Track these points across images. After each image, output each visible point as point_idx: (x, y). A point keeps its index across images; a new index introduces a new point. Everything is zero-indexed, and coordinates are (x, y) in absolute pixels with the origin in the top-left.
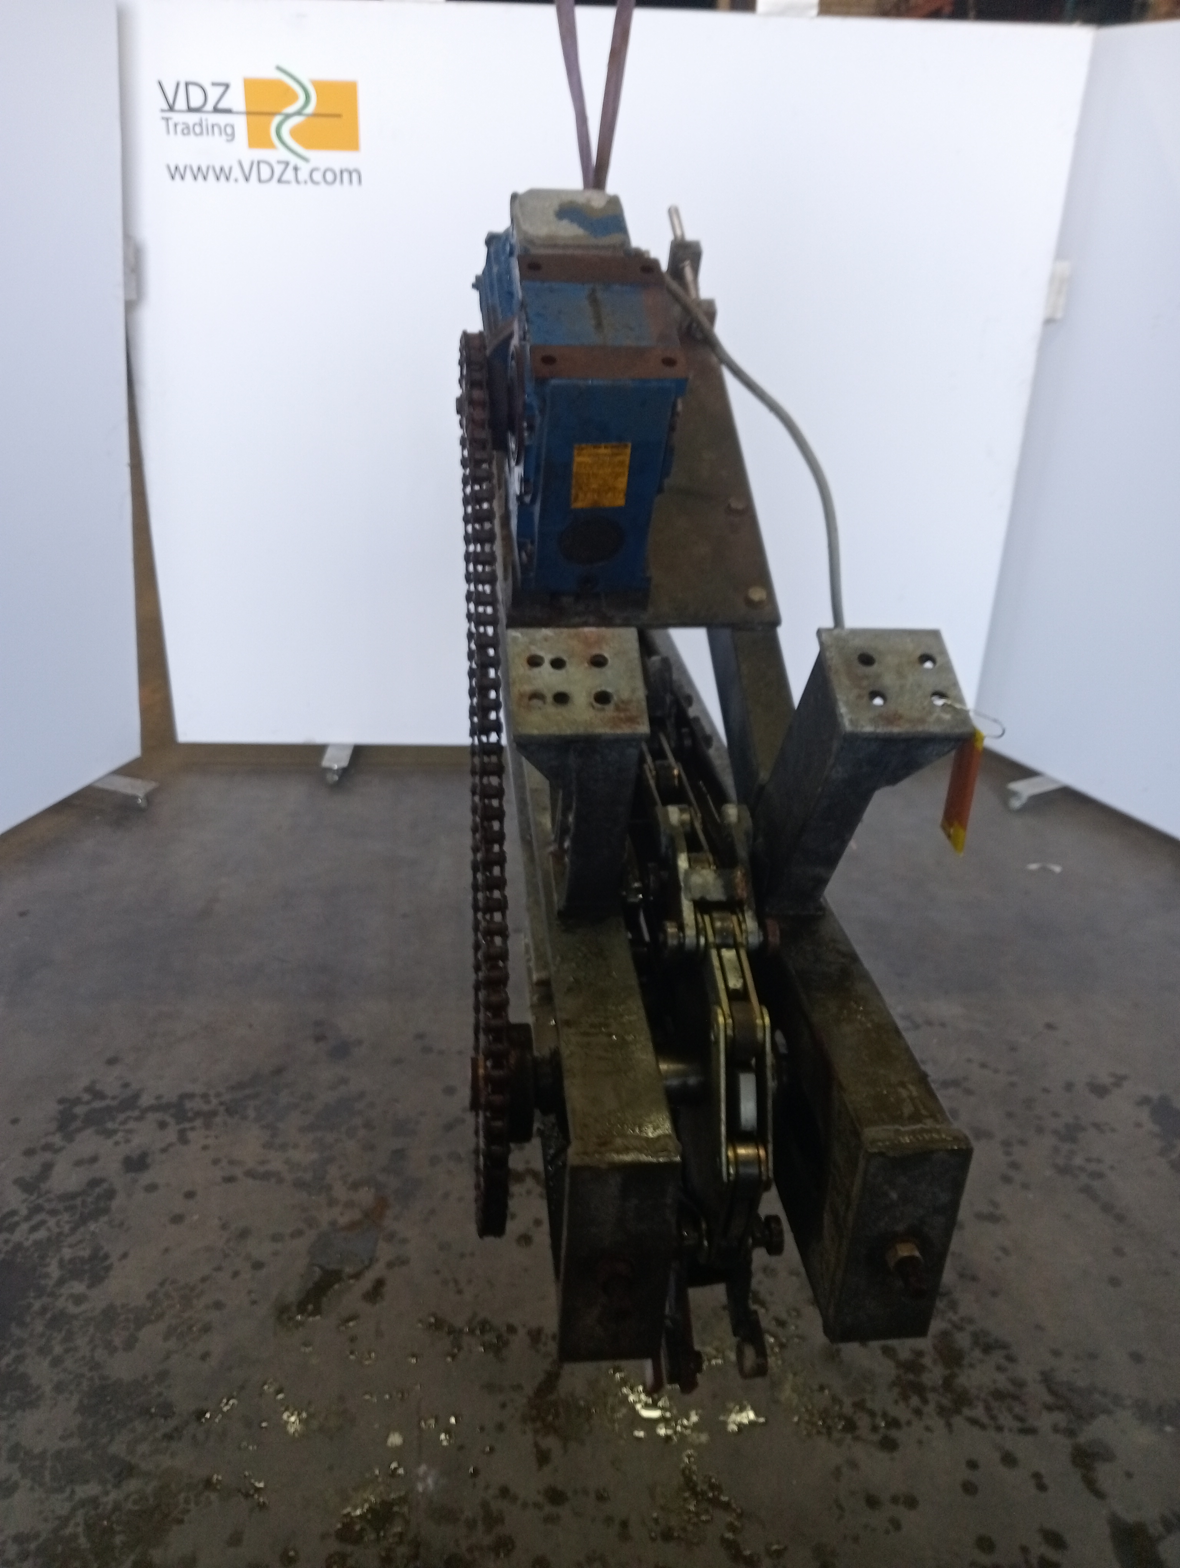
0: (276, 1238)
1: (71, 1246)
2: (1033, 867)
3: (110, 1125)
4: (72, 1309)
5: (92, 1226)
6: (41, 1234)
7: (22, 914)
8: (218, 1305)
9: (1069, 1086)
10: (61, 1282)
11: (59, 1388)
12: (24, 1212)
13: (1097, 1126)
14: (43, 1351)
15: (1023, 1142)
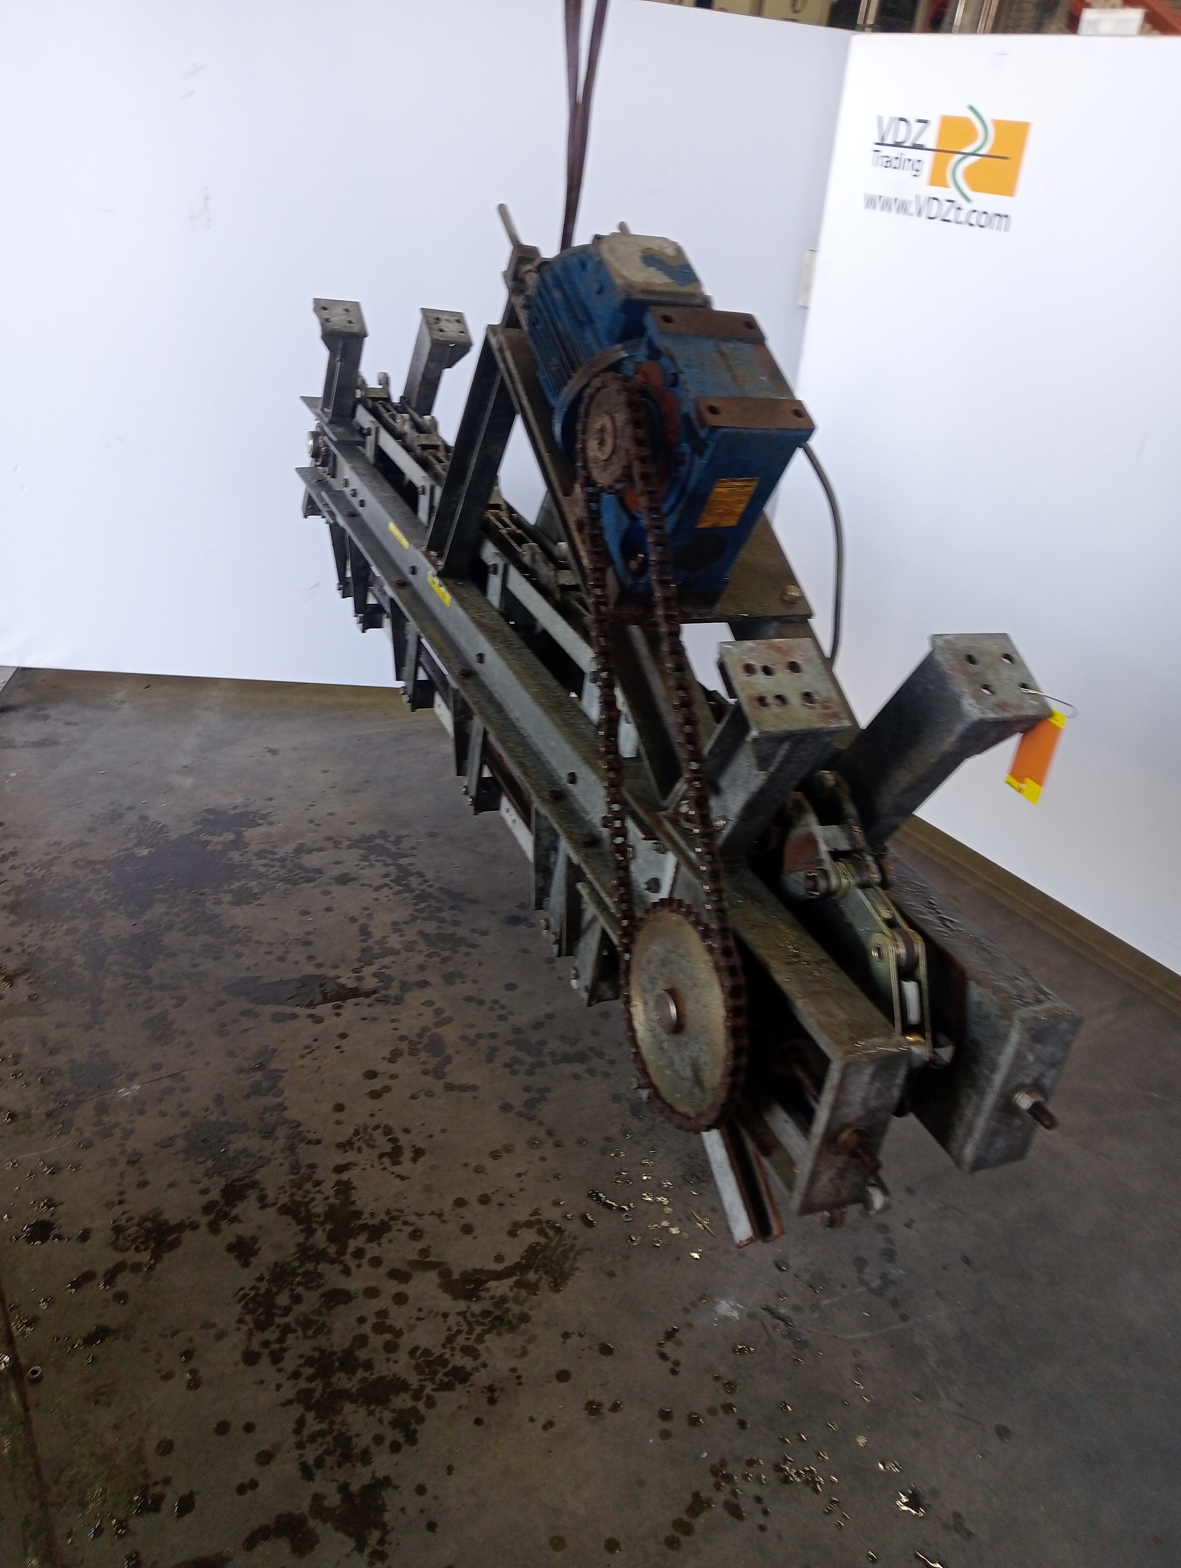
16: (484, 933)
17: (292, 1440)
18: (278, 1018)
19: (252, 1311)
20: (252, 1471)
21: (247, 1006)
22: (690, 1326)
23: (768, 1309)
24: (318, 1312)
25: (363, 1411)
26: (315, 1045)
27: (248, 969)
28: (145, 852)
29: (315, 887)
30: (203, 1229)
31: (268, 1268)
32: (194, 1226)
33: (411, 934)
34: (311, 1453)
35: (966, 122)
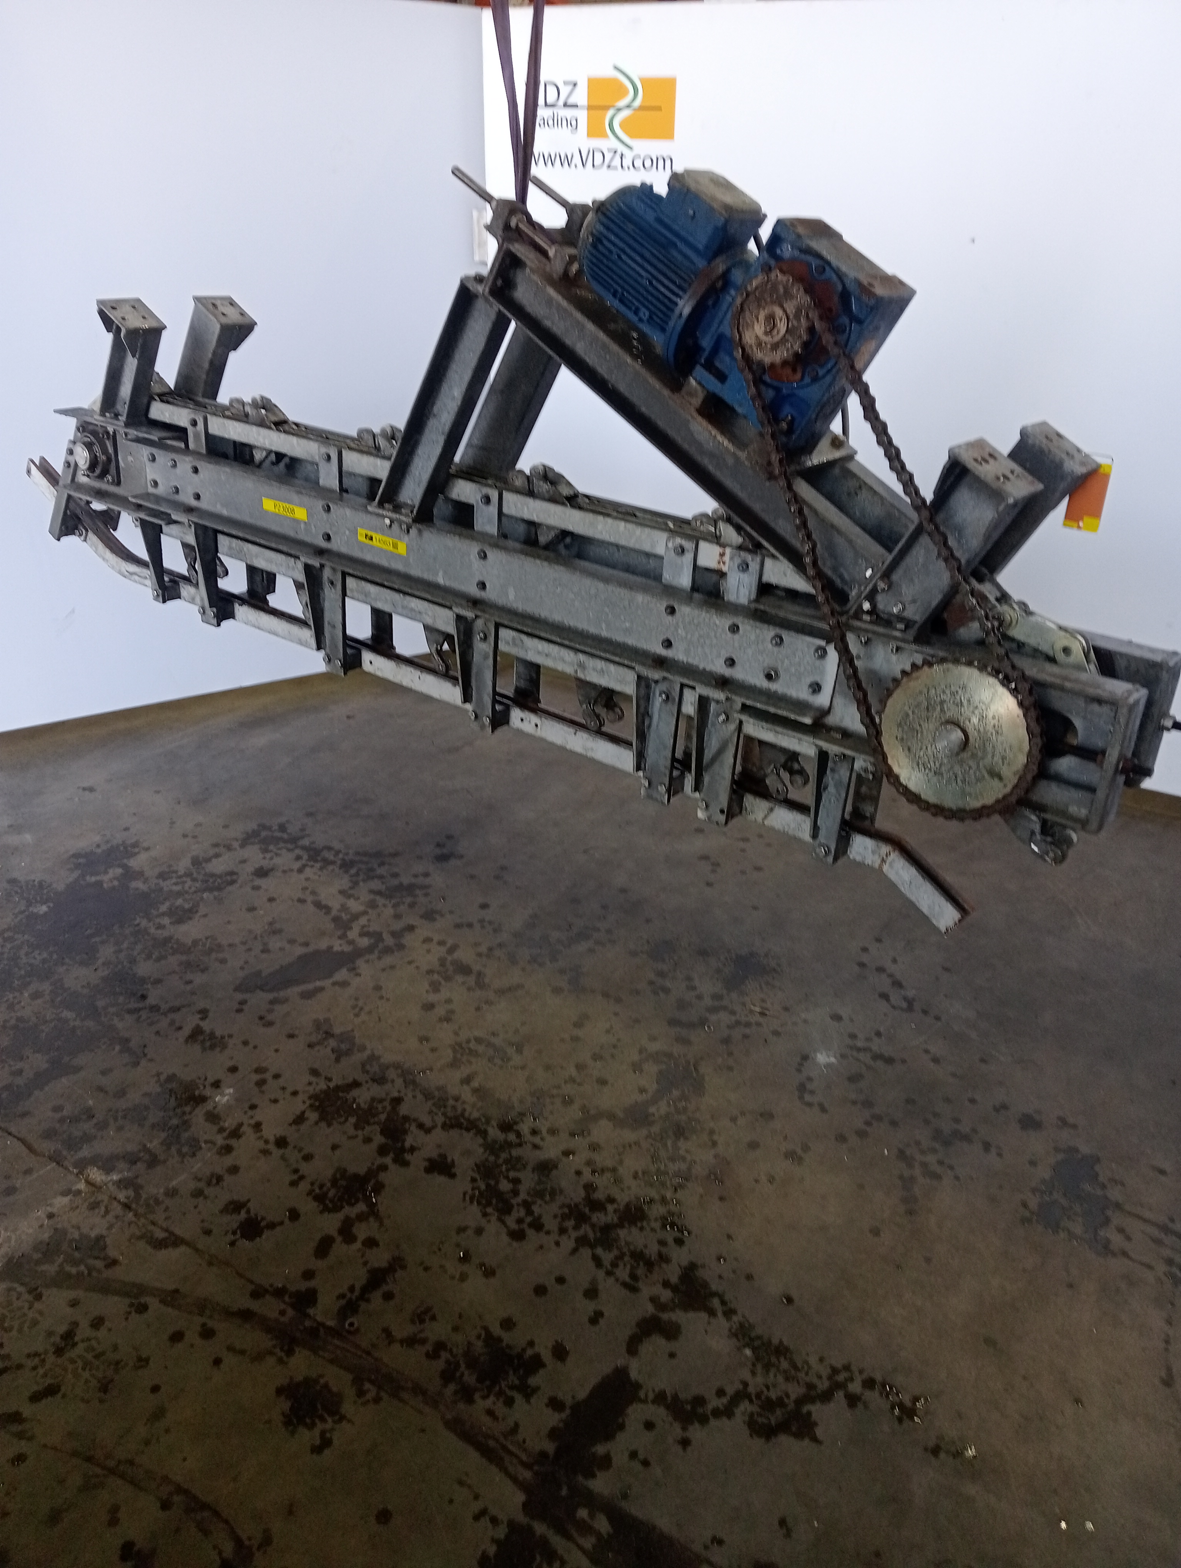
16: (426, 875)
17: (601, 1274)
18: (307, 995)
19: (489, 1204)
20: (590, 1307)
21: (270, 996)
22: (810, 1079)
23: (851, 1048)
24: (540, 1182)
25: (634, 1230)
26: (360, 1003)
27: (242, 968)
28: (44, 909)
29: (241, 887)
30: (392, 1167)
31: (473, 1170)
32: (384, 1168)
33: (365, 897)
34: (623, 1273)
35: (615, 81)
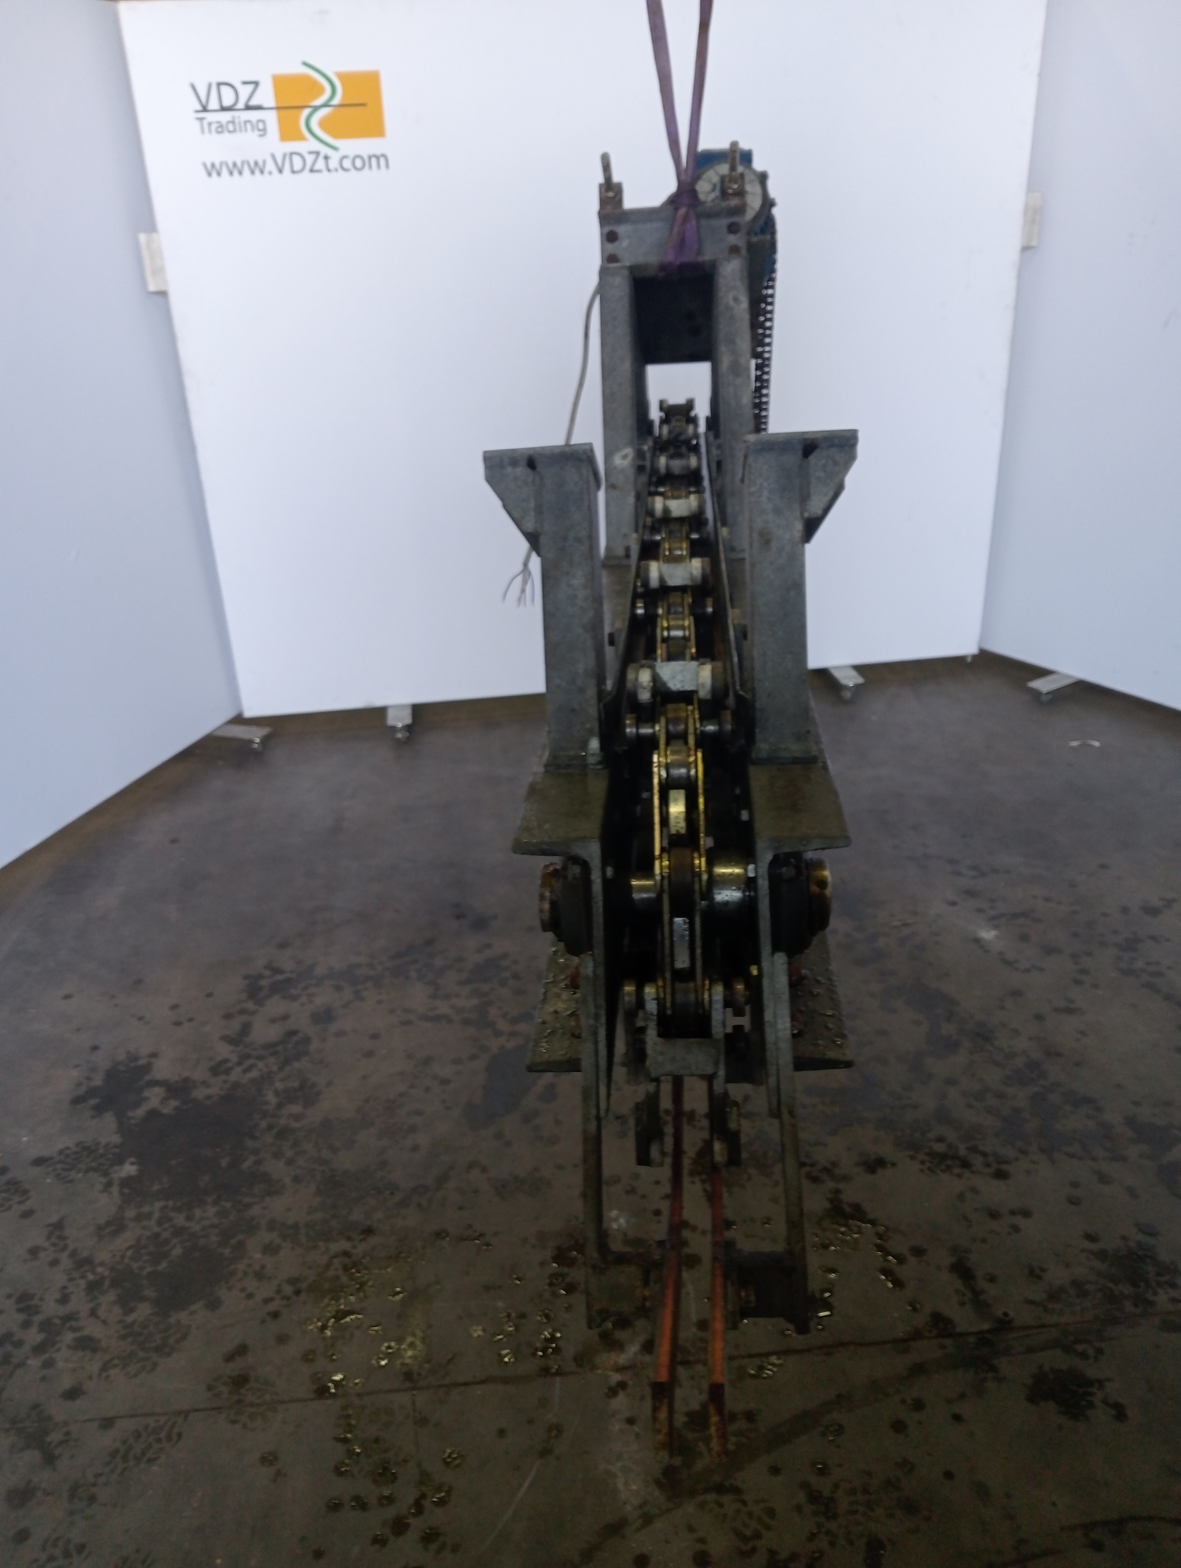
0: (456, 1061)
1: (282, 1080)
2: (1074, 744)
3: (293, 991)
4: (295, 1124)
5: (297, 1065)
6: (254, 1074)
7: (174, 841)
8: (418, 1113)
9: (1125, 910)
10: (280, 1106)
11: (296, 1179)
12: (234, 1058)
13: (1153, 938)
14: (277, 1156)
15: (1089, 954)
17: (1088, 1162)
19: (949, 1168)
20: (1117, 1188)
21: (516, 1116)
24: (957, 1128)
25: (1063, 1120)
27: (447, 1108)
28: (129, 1168)
29: (322, 1040)
30: (841, 1186)
31: (900, 1151)
32: (836, 1191)
35: (305, 78)
